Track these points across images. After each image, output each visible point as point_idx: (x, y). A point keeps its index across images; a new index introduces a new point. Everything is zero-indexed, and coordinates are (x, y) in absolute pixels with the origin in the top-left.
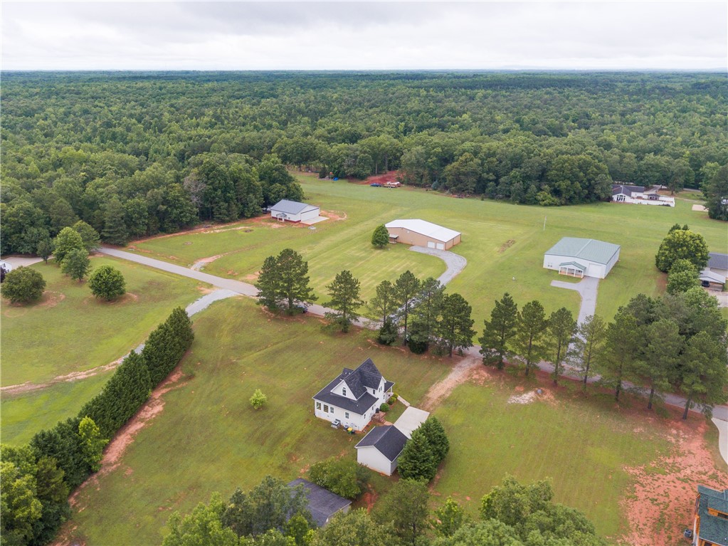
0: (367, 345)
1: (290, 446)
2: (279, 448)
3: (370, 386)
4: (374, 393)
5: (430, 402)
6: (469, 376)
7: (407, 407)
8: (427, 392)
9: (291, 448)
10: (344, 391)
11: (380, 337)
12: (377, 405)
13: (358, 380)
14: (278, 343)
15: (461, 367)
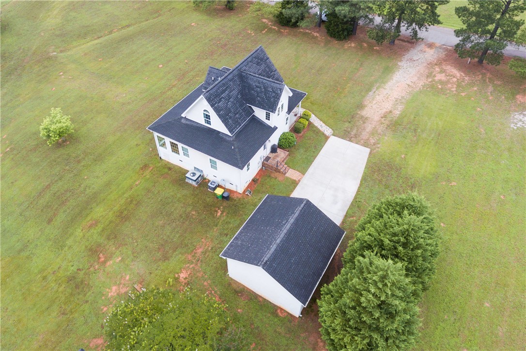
0: (261, 28)
1: (100, 227)
2: (79, 233)
3: (261, 106)
4: (268, 117)
5: (369, 127)
6: (428, 77)
7: (327, 138)
8: (361, 106)
9: (101, 234)
10: (207, 117)
11: (281, 13)
12: (274, 139)
13: (235, 93)
14: (128, 26)
15: (411, 60)
